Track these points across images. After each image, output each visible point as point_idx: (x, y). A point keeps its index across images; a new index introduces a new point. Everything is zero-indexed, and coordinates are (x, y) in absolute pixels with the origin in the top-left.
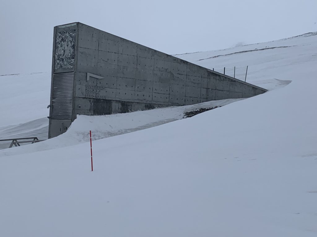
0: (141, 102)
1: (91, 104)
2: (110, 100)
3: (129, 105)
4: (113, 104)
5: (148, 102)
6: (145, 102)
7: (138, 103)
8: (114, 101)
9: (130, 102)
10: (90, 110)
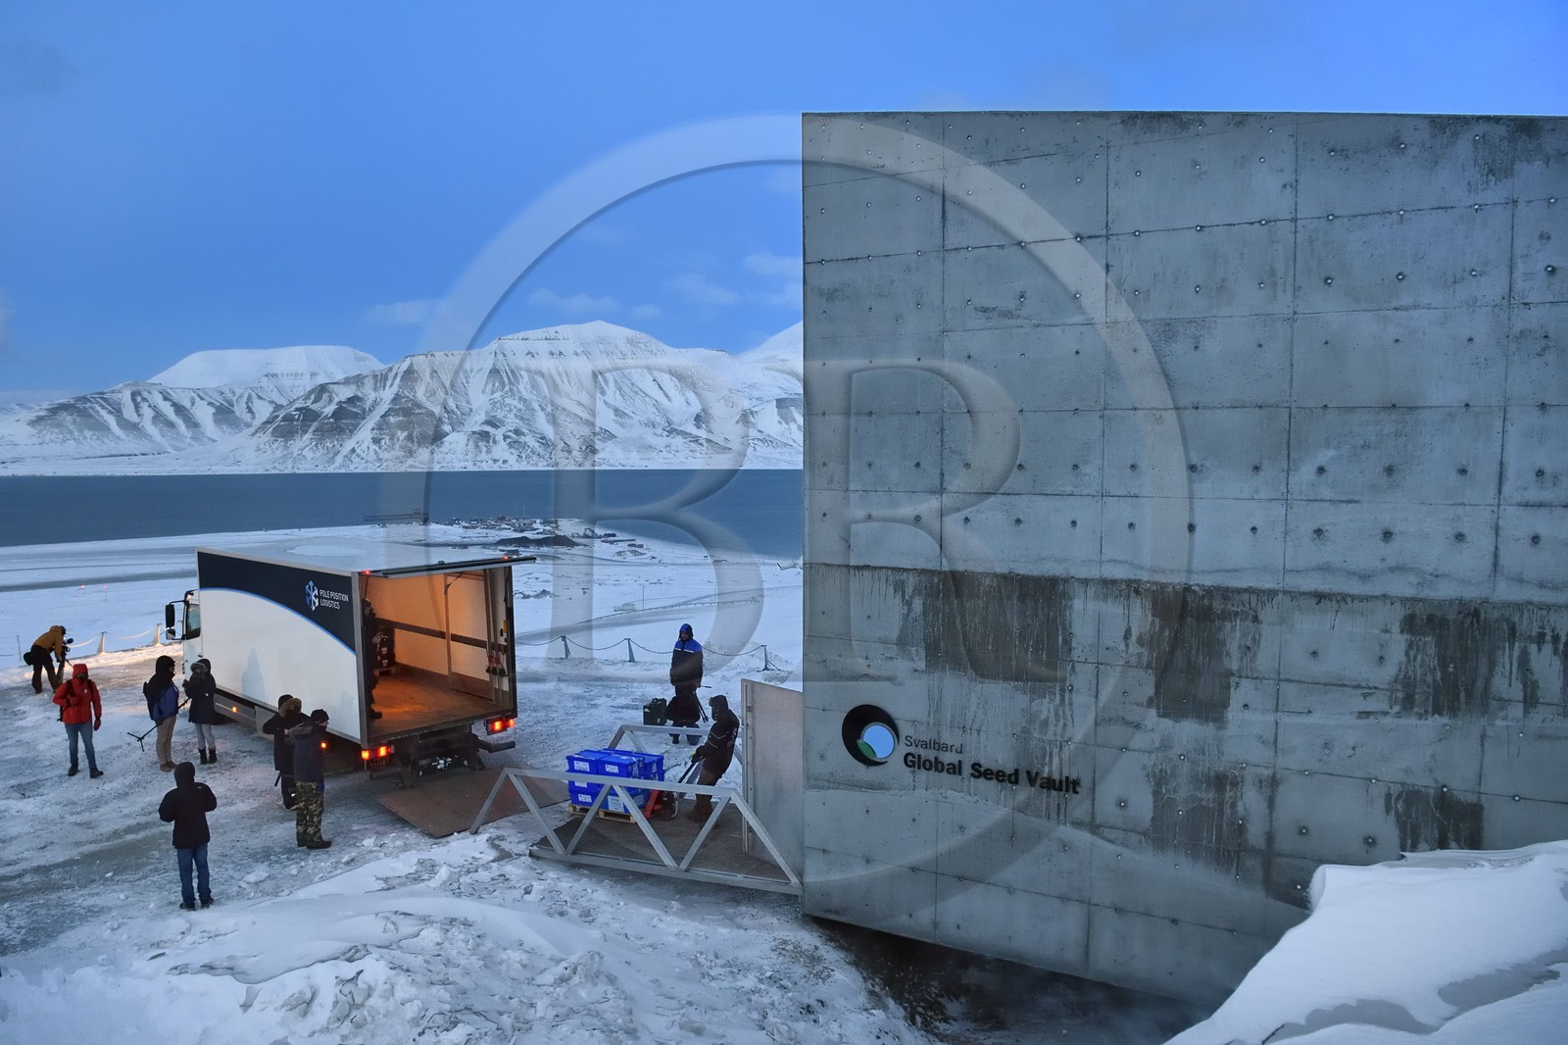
0: (1354, 587)
1: (908, 604)
2: (1053, 581)
3: (1226, 616)
4: (1078, 604)
5: (1444, 591)
6: (1410, 592)
7: (1320, 597)
8: (1086, 582)
9: (1239, 591)
10: (902, 642)
